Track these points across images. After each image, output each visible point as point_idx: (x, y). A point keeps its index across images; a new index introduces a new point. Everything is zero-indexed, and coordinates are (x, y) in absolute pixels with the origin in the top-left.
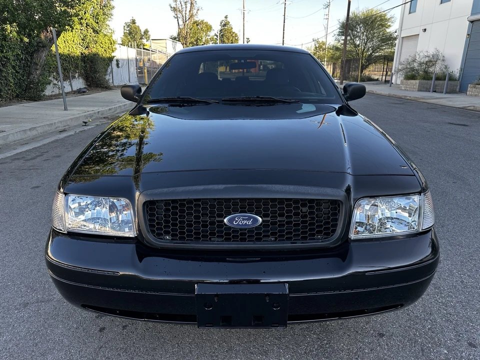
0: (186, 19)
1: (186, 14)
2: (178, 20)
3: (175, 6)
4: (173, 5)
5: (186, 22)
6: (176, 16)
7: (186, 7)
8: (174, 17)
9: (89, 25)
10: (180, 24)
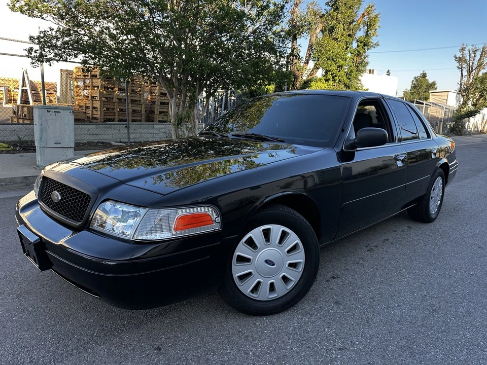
0: (472, 68)
1: (473, 63)
2: (462, 71)
3: (461, 56)
4: (459, 55)
5: (472, 72)
6: (460, 67)
7: (475, 56)
8: (458, 67)
9: (341, 82)
10: (464, 75)
